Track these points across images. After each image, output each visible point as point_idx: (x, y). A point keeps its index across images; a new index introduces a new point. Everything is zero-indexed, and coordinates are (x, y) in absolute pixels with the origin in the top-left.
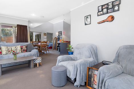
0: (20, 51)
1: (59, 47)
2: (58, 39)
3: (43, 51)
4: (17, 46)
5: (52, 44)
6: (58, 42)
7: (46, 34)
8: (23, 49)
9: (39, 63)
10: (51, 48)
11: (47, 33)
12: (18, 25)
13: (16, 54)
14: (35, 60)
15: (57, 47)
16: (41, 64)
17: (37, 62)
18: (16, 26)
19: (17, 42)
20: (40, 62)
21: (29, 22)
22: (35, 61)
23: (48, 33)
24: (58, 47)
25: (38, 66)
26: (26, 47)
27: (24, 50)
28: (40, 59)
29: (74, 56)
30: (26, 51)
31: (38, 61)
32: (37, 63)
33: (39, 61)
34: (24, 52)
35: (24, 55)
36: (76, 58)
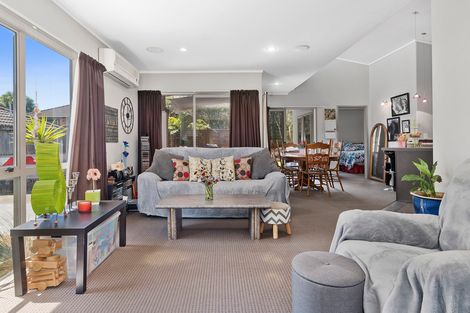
0: (233, 175)
1: (394, 170)
2: (394, 130)
3: (317, 182)
4: (226, 159)
5: (363, 156)
6: (393, 145)
7: (333, 111)
8: (240, 169)
9: (278, 226)
10: (358, 169)
11: (339, 107)
12: (233, 92)
13: (209, 183)
14: (265, 212)
15: (387, 169)
16: (289, 232)
17: (271, 219)
18: (229, 96)
19: (231, 146)
20: (285, 221)
21: (267, 75)
22: (265, 216)
23: (343, 110)
24: (388, 167)
25: (275, 235)
26: (249, 162)
27: (243, 172)
28: (282, 211)
29: (437, 225)
30: (250, 176)
31: (276, 219)
32: (271, 222)
33: (279, 217)
34: (242, 179)
35: (240, 190)
36: (453, 236)
